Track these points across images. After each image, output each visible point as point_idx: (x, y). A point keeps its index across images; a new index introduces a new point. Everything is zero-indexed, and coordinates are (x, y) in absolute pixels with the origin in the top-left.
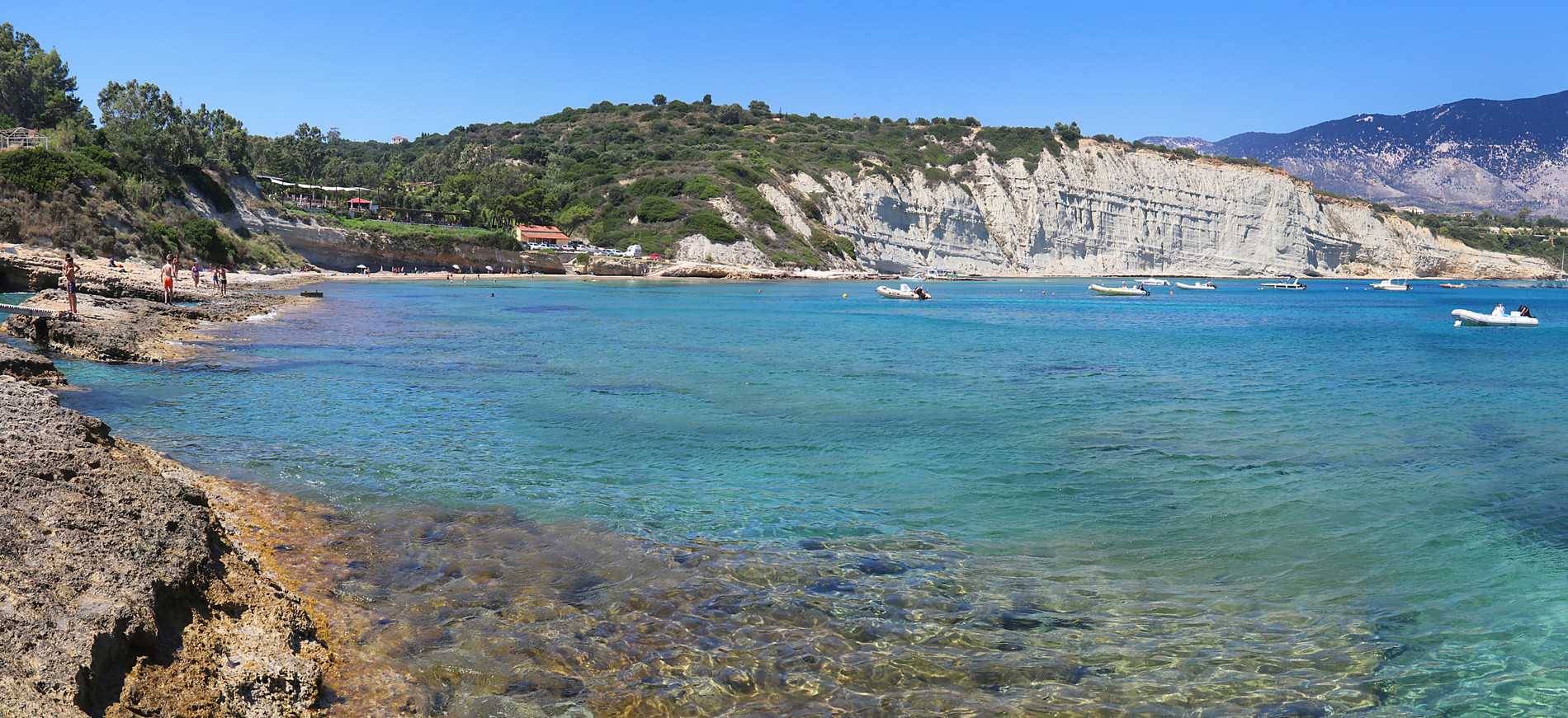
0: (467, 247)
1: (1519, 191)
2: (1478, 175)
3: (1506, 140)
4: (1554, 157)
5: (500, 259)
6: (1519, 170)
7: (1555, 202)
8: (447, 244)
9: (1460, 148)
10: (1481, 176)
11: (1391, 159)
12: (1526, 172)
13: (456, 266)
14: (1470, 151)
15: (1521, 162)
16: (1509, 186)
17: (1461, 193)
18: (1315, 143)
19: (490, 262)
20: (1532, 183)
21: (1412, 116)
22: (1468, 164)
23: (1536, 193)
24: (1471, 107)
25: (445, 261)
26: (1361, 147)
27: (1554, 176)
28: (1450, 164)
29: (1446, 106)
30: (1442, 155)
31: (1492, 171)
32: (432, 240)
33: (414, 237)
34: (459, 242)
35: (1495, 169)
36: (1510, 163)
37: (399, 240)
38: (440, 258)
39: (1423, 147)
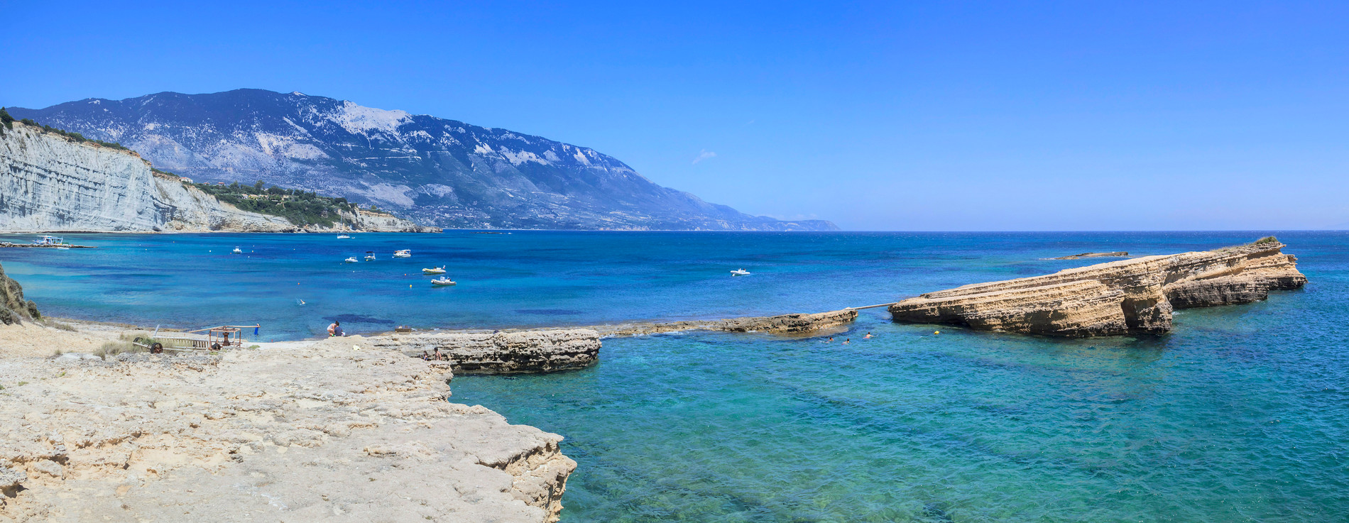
1: (205, 161)
2: (176, 148)
3: (194, 122)
4: (229, 137)
6: (204, 146)
7: (230, 170)
9: (162, 127)
10: (178, 149)
11: (114, 133)
12: (209, 147)
14: (169, 131)
15: (206, 140)
16: (198, 156)
17: (165, 161)
18: (60, 118)
20: (214, 155)
21: (127, 101)
22: (168, 140)
23: (217, 162)
24: (168, 97)
26: (93, 123)
27: (229, 150)
28: (156, 139)
29: (150, 96)
30: (150, 132)
31: (186, 146)
35: (187, 143)
36: (197, 140)
39: (136, 125)
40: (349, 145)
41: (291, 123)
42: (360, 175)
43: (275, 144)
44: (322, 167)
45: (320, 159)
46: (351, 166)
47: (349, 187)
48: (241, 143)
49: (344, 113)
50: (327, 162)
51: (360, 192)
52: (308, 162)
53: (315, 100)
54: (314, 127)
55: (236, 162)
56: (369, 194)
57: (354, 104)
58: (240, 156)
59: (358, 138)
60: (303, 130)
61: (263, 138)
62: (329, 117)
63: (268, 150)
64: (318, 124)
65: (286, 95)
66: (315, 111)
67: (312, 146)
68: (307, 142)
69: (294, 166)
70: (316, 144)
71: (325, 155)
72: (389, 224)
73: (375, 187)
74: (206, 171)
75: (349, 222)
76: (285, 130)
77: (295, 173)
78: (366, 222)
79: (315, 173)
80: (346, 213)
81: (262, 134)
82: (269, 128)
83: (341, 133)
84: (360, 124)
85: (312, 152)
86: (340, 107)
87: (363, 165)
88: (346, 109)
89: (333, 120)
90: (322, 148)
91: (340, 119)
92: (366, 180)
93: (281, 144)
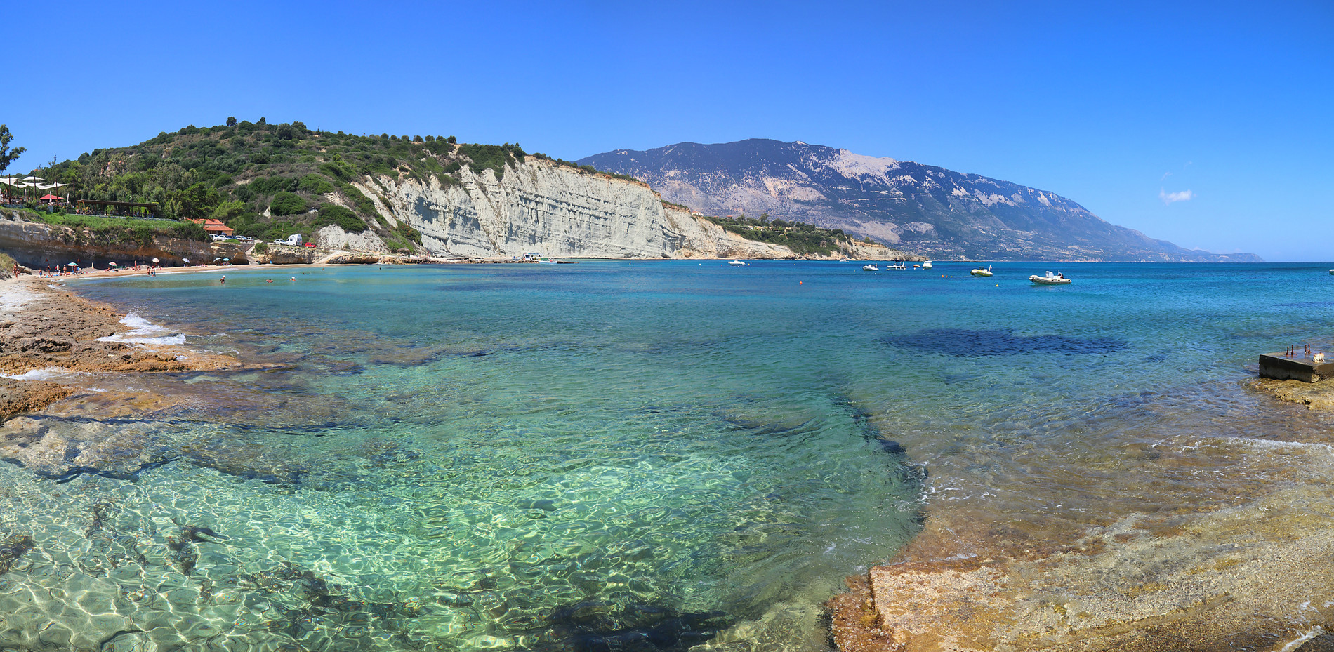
0: (165, 239)
1: (719, 203)
2: (693, 192)
3: (709, 169)
4: (739, 182)
5: (194, 251)
6: (718, 189)
8: (145, 236)
9: (681, 174)
10: (695, 193)
12: (722, 191)
13: (156, 260)
14: (688, 176)
15: (719, 184)
16: (713, 199)
19: (185, 255)
20: (726, 198)
21: (651, 151)
22: (687, 184)
23: (729, 204)
24: (687, 147)
25: (144, 255)
27: (740, 194)
28: (676, 184)
29: (671, 146)
30: (671, 178)
31: (702, 190)
32: (132, 232)
33: (115, 230)
34: (158, 234)
35: (703, 188)
36: (712, 185)
37: (101, 233)
38: (140, 252)
39: (659, 173)
40: (844, 188)
41: (794, 169)
42: (853, 214)
43: (780, 187)
44: (821, 207)
45: (819, 201)
46: (846, 206)
47: (844, 225)
48: (750, 186)
49: (840, 160)
50: (825, 203)
51: (853, 229)
52: (808, 203)
53: (814, 149)
54: (814, 172)
55: (745, 203)
56: (860, 231)
57: (849, 152)
58: (749, 199)
59: (852, 182)
60: (805, 175)
61: (769, 183)
62: (827, 163)
63: (773, 192)
64: (818, 170)
65: (790, 144)
66: (814, 158)
67: (812, 189)
68: (808, 186)
69: (796, 206)
70: (815, 187)
71: (823, 197)
72: (881, 253)
73: (864, 225)
74: (719, 211)
75: (846, 251)
76: (788, 175)
77: (796, 213)
78: (860, 252)
79: (814, 212)
80: (843, 243)
81: (769, 179)
82: (775, 173)
83: (837, 177)
84: (854, 170)
85: (812, 194)
86: (836, 155)
87: (856, 205)
88: (841, 157)
89: (831, 166)
90: (821, 191)
91: (836, 165)
92: (859, 218)
93: (785, 187)
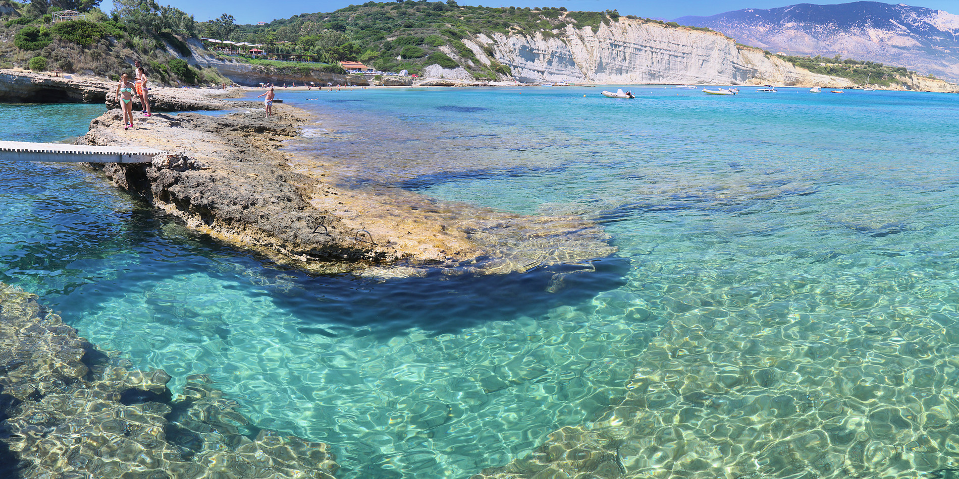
1: (827, 46)
2: (806, 38)
3: (822, 22)
4: (845, 32)
6: (827, 36)
7: (845, 52)
9: (798, 25)
10: (808, 39)
11: (762, 29)
12: (831, 38)
14: (803, 27)
15: (829, 33)
16: (822, 43)
17: (797, 46)
18: (723, 21)
20: (834, 43)
21: (773, 10)
22: (801, 33)
23: (836, 47)
24: (805, 7)
26: (747, 24)
27: (846, 40)
28: (792, 33)
29: (791, 6)
30: (788, 28)
31: (814, 37)
35: (815, 35)
36: (823, 33)
39: (779, 24)
40: (938, 38)
41: (895, 23)
42: (944, 58)
43: (881, 36)
44: (915, 51)
45: (914, 47)
46: (938, 51)
47: (933, 65)
48: (855, 35)
49: (937, 18)
50: (919, 49)
51: (941, 68)
52: (904, 48)
53: (915, 9)
54: (913, 26)
55: (850, 47)
56: (947, 70)
57: (946, 12)
58: (854, 44)
59: (947, 34)
60: (904, 28)
61: (873, 32)
62: (926, 20)
63: (875, 39)
64: (916, 24)
65: (894, 6)
66: (915, 16)
67: (909, 38)
68: (906, 36)
69: (893, 50)
70: (912, 37)
71: (918, 44)
73: (951, 66)
74: (826, 53)
76: (890, 27)
77: (893, 55)
79: (909, 55)
81: (873, 30)
82: (877, 25)
83: (933, 30)
84: (949, 25)
85: (909, 42)
86: (934, 14)
87: (948, 51)
88: (938, 16)
89: (928, 22)
90: (917, 39)
91: (933, 22)
92: (947, 61)
93: (886, 36)
